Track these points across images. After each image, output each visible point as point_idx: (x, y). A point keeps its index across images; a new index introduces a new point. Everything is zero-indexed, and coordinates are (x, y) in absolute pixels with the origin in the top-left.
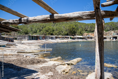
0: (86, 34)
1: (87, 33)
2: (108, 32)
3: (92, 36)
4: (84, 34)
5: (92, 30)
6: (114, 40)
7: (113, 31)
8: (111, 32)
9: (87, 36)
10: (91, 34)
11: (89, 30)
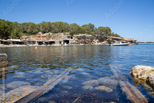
0: (26, 37)
1: (27, 35)
2: (56, 35)
3: (34, 40)
4: (23, 37)
5: (34, 31)
6: (66, 44)
7: (62, 33)
8: (60, 34)
9: (27, 40)
10: (32, 37)
11: (28, 31)
